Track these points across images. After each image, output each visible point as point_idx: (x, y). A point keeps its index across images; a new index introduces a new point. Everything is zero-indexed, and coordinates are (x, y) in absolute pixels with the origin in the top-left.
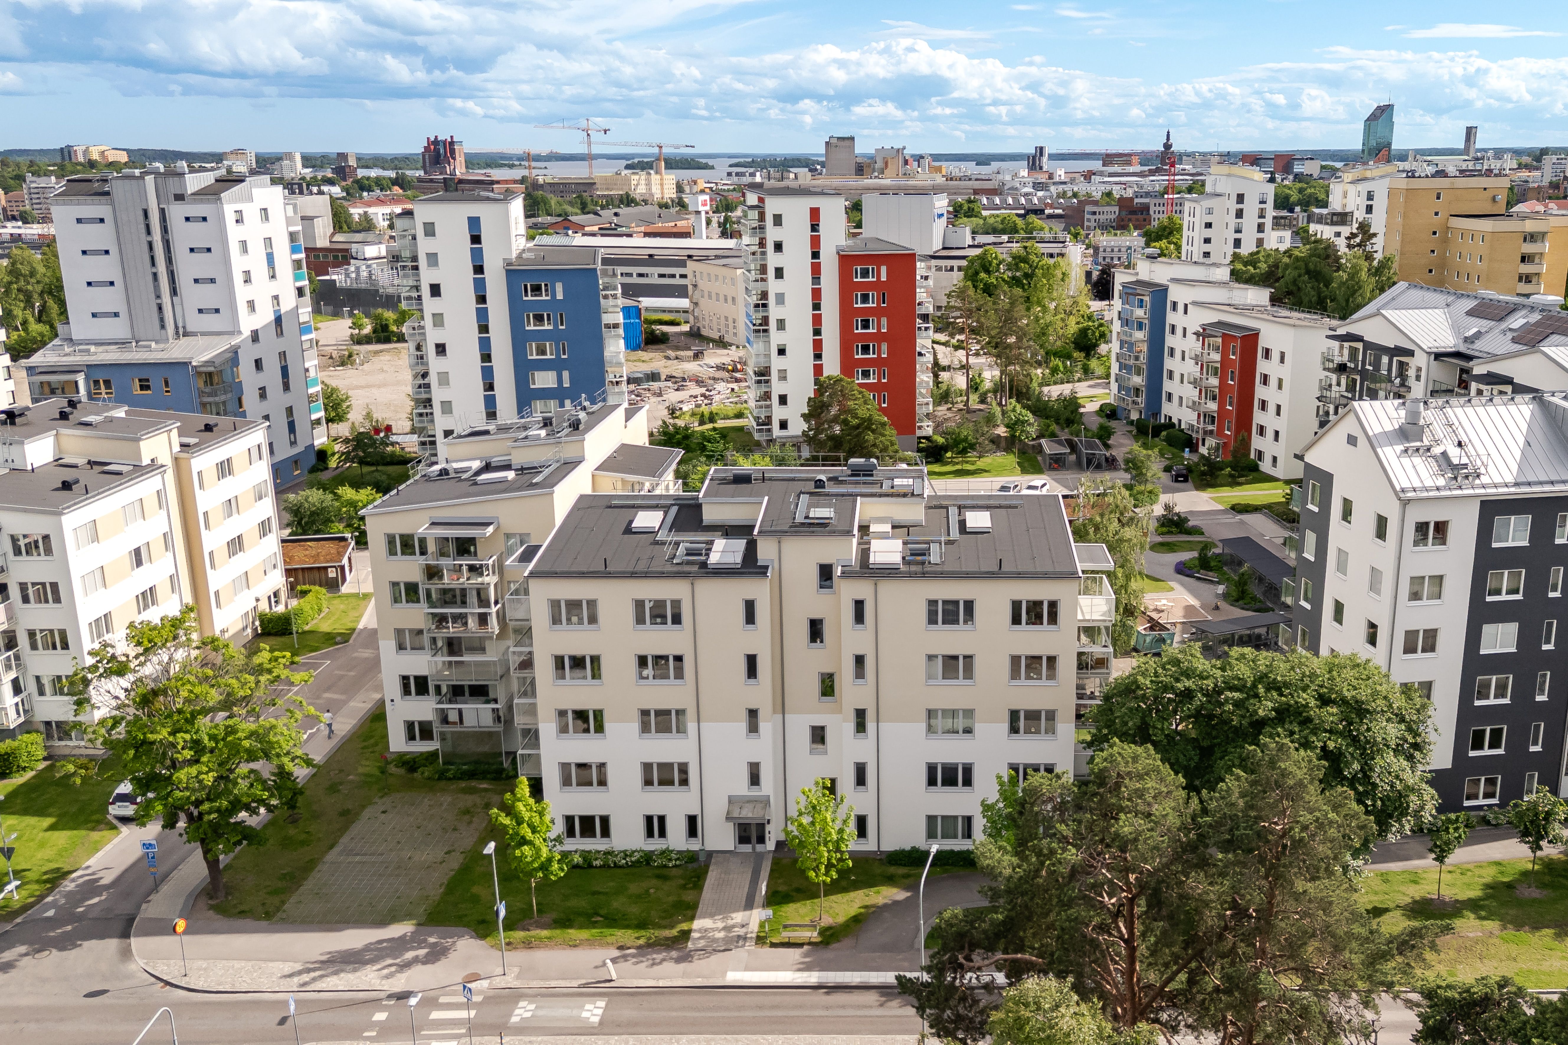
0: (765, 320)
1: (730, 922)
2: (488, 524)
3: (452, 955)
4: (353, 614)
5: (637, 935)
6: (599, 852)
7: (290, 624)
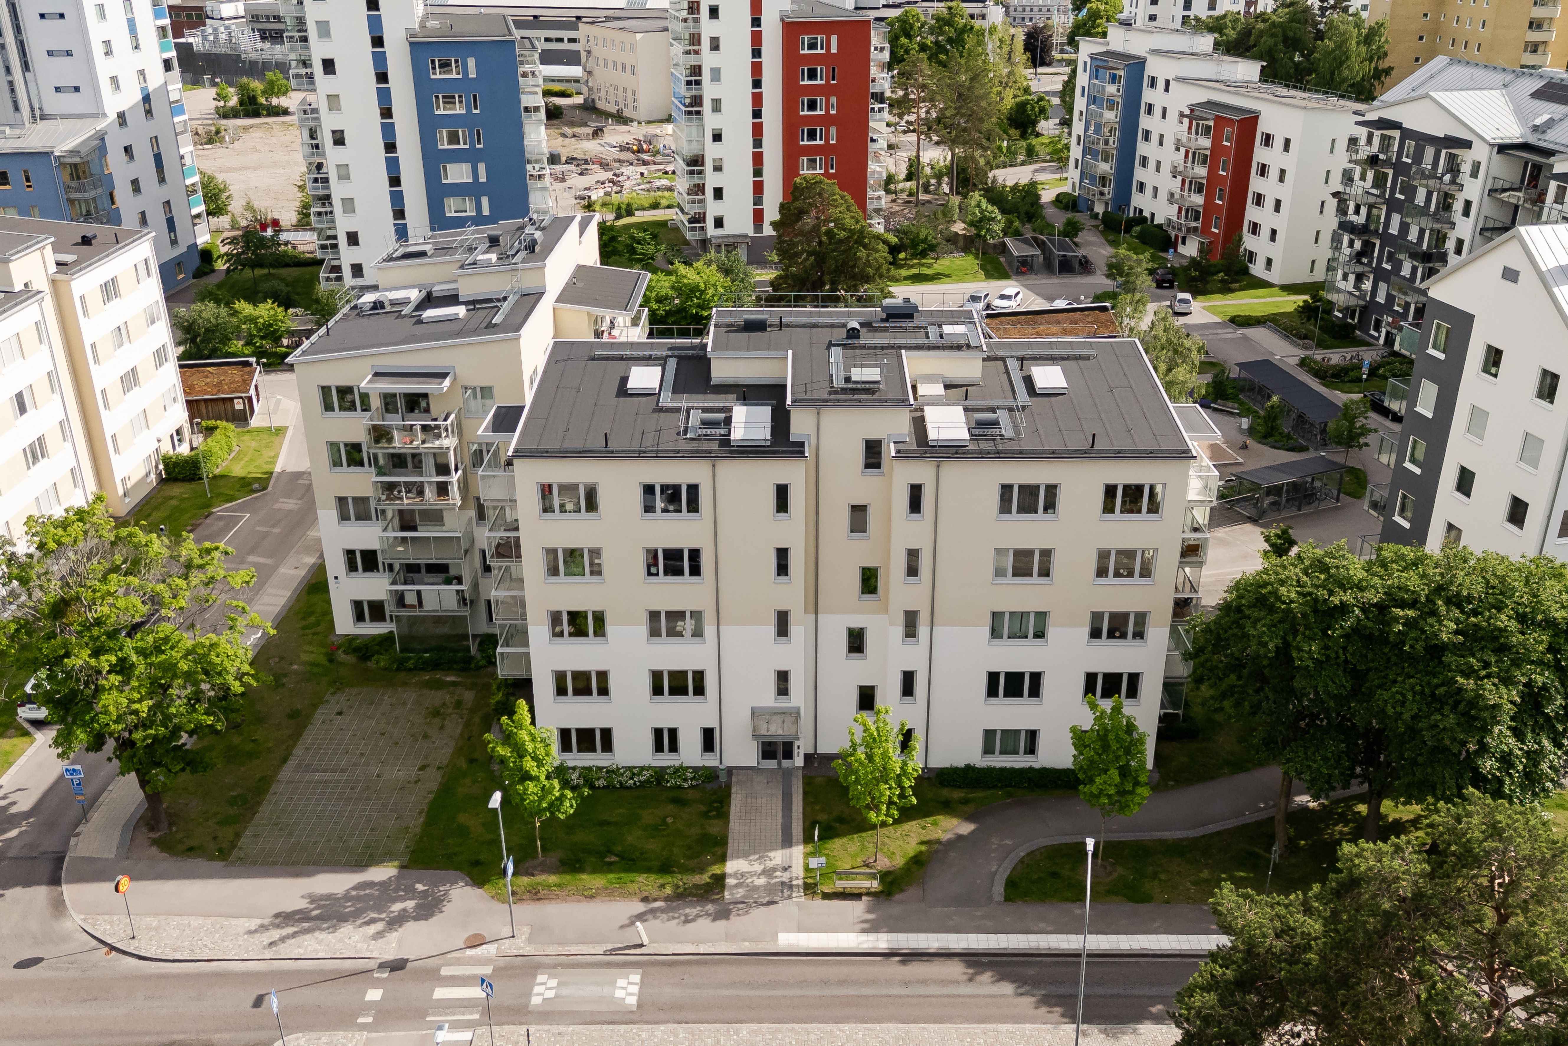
0: (697, 101)
1: (770, 864)
2: (444, 375)
3: (448, 908)
4: (267, 454)
5: (662, 881)
6: (600, 769)
7: (199, 469)
